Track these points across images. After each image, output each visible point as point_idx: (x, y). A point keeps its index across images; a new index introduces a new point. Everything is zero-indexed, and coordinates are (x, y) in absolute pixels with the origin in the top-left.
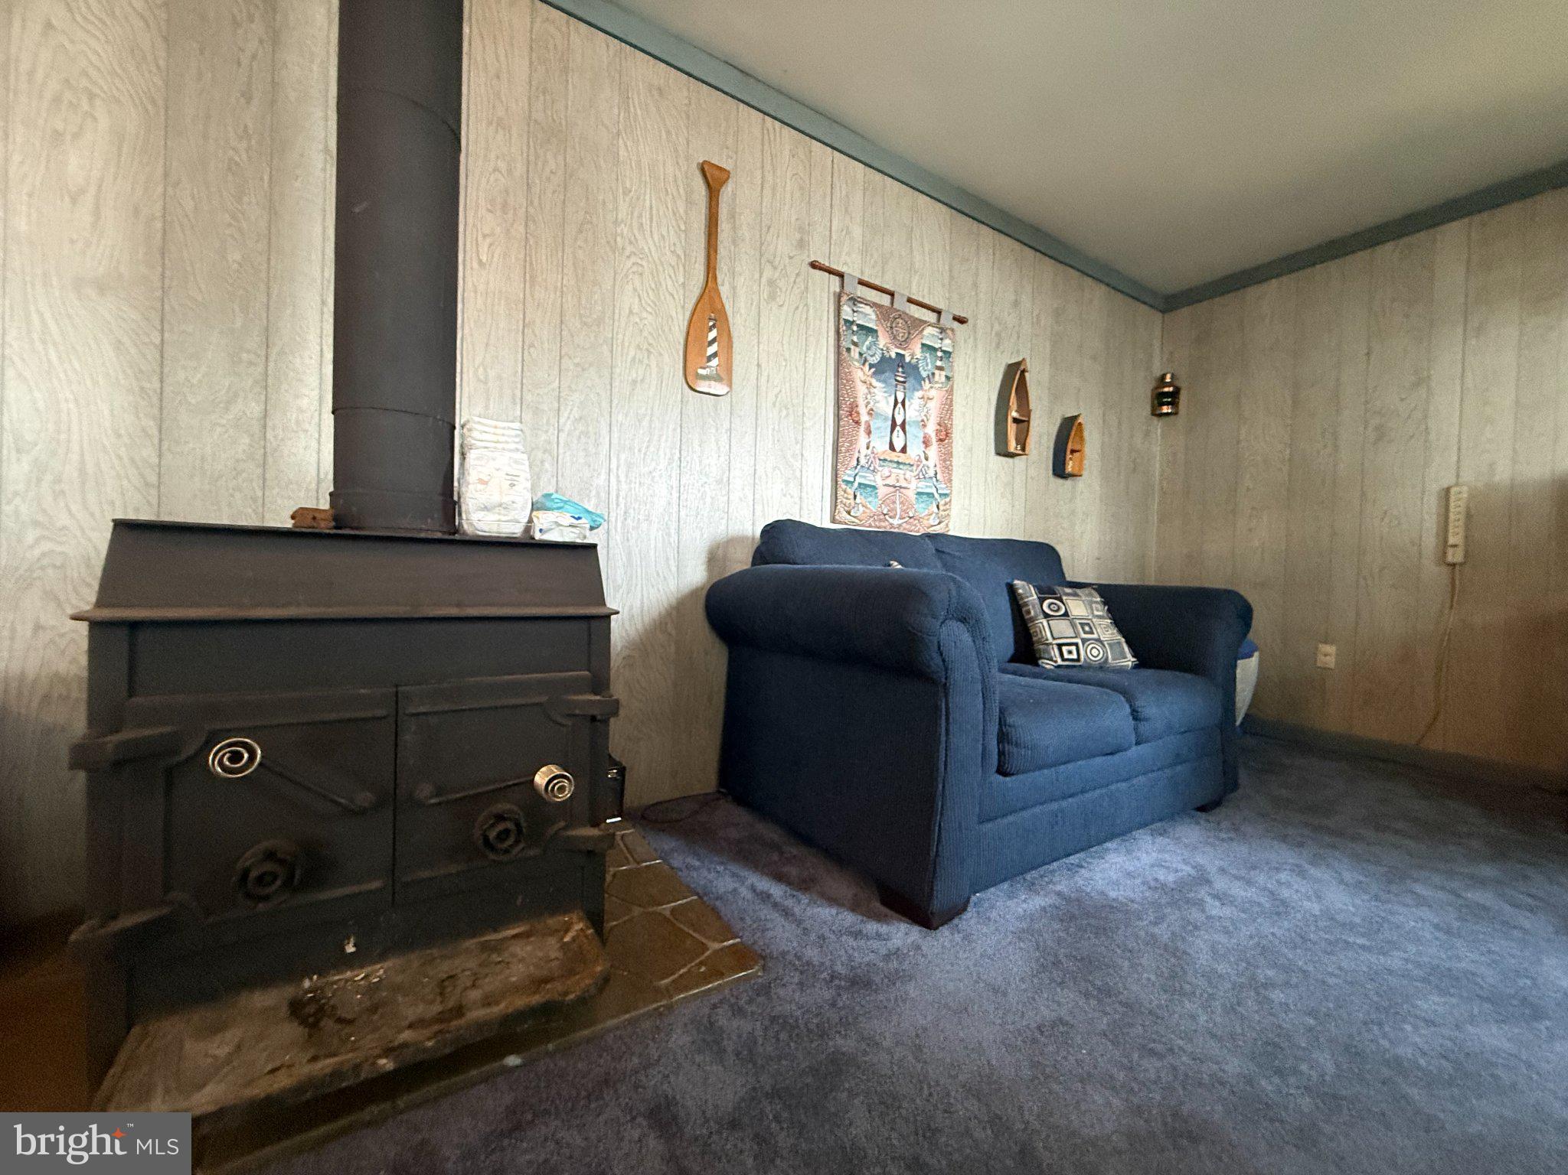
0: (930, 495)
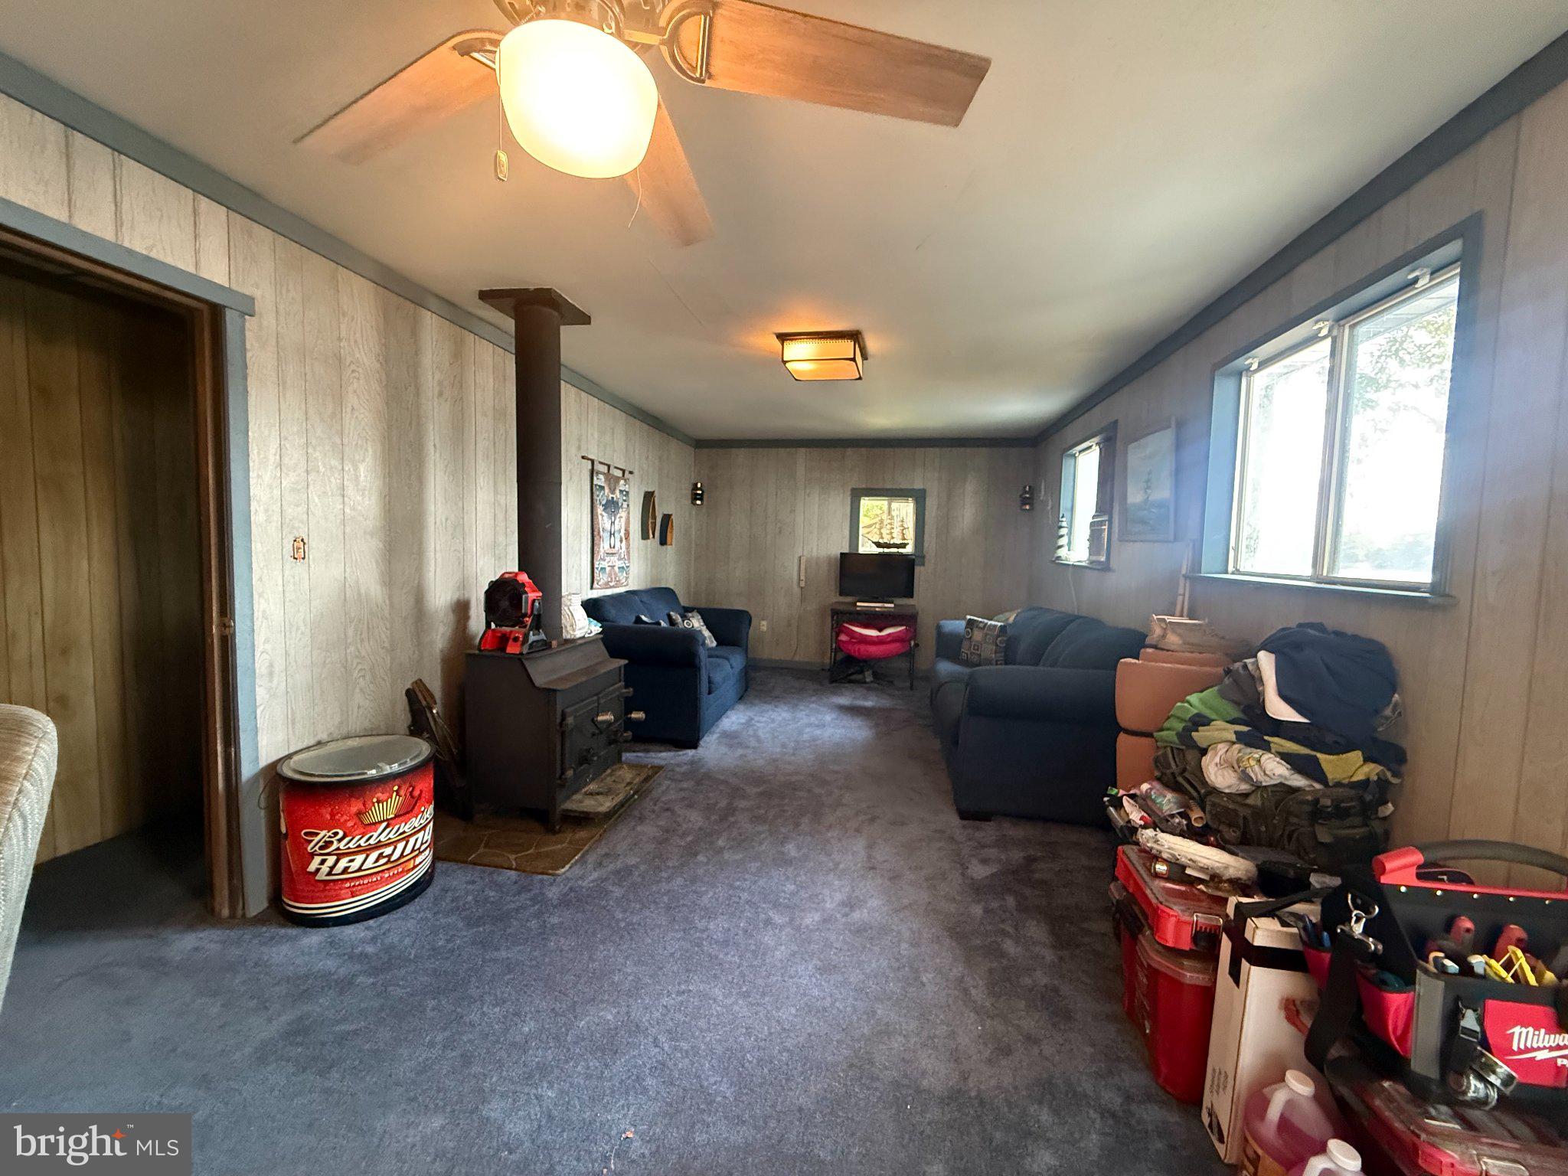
0: (623, 568)
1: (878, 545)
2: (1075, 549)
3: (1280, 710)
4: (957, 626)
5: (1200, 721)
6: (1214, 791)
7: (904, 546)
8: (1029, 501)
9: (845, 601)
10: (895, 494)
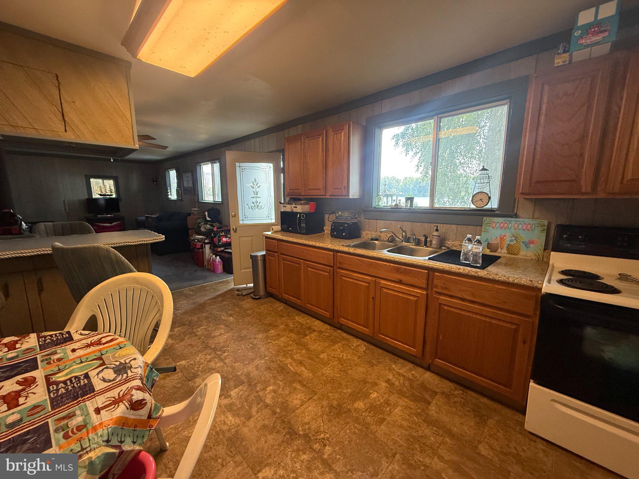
1: (101, 195)
2: (173, 196)
3: (208, 219)
4: (143, 218)
5: (199, 223)
6: (203, 232)
7: (112, 195)
8: (156, 181)
9: (91, 215)
10: (104, 177)
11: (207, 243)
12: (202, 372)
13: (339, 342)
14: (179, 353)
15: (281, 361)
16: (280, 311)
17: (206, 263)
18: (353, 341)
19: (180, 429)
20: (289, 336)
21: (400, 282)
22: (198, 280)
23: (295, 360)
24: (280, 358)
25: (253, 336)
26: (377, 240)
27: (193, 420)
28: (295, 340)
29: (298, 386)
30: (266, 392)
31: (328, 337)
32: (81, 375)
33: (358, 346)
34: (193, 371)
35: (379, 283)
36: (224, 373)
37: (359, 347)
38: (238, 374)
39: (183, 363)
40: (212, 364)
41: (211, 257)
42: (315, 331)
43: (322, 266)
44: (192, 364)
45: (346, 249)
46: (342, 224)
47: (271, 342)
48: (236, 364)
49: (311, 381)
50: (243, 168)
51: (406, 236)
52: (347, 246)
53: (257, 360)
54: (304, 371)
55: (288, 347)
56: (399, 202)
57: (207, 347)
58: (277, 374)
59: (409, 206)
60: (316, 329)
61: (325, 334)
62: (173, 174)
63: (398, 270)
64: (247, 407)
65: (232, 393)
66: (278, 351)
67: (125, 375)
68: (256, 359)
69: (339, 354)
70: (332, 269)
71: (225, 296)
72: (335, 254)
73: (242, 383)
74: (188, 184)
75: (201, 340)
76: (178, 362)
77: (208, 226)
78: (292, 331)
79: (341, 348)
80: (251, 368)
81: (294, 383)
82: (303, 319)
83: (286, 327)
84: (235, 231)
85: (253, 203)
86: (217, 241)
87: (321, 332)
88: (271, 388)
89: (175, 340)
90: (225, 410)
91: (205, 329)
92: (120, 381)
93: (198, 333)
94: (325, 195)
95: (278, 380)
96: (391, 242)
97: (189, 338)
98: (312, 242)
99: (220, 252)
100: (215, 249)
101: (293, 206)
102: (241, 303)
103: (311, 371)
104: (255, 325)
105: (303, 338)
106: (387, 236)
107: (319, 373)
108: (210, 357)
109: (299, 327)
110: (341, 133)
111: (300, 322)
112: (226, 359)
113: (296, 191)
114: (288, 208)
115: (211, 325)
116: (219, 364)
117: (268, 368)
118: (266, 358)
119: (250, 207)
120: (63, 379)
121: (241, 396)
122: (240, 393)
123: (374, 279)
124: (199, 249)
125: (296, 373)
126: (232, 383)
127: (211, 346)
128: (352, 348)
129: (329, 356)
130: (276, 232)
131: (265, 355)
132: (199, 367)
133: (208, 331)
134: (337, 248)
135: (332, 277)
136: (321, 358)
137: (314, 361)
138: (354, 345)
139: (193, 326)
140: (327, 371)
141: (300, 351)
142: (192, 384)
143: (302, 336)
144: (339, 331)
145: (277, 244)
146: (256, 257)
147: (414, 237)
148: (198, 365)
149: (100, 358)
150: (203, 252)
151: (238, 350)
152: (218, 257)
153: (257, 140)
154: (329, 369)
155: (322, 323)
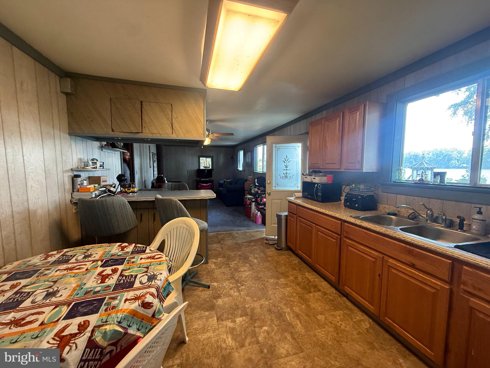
1: (204, 167)
2: (240, 168)
3: (257, 184)
4: (222, 182)
5: (251, 187)
6: (253, 193)
7: (209, 167)
8: (232, 158)
9: (199, 179)
10: (207, 157)
11: (254, 202)
12: (224, 295)
13: (341, 310)
14: (215, 277)
15: (281, 308)
16: (294, 264)
17: (252, 216)
18: (356, 313)
19: (198, 332)
20: (295, 288)
21: (413, 266)
22: (244, 227)
23: (293, 312)
24: (282, 305)
25: (266, 280)
26: (395, 215)
27: (207, 329)
28: (299, 294)
29: (289, 337)
30: (261, 331)
31: (331, 300)
32: (134, 275)
33: (362, 320)
34: (219, 292)
35: (387, 261)
36: (237, 302)
37: (363, 323)
38: (246, 306)
39: (215, 284)
40: (232, 292)
41: (255, 211)
42: (320, 291)
43: (330, 233)
44: (220, 287)
45: (353, 220)
46: (356, 196)
47: (278, 289)
48: (248, 298)
49: (302, 337)
50: (278, 148)
51: (432, 215)
52: (355, 218)
53: (263, 300)
54: (298, 325)
55: (291, 298)
56: (426, 177)
57: (233, 278)
58: (275, 318)
59: (439, 182)
60: (322, 289)
61: (329, 297)
62: (241, 153)
63: (410, 252)
64: (243, 337)
65: (237, 320)
66: (282, 299)
67: (150, 283)
68: (263, 298)
69: (338, 322)
70: (339, 237)
71: (257, 242)
72: (343, 223)
73: (247, 315)
74: (249, 160)
75: (231, 271)
76: (213, 282)
77: (256, 189)
78: (298, 284)
79: (342, 317)
80: (256, 305)
81: (286, 332)
82: (312, 277)
83: (295, 279)
84: (269, 194)
85: (284, 174)
86: (260, 200)
87: (325, 294)
88: (266, 328)
89: (216, 266)
90: (229, 331)
91: (236, 263)
92: (146, 286)
93: (231, 266)
94: (340, 169)
95: (273, 324)
96: (413, 219)
97: (224, 268)
98: (322, 210)
99: (261, 208)
100: (258, 206)
101: (312, 177)
102: (266, 250)
103: (305, 328)
104: (271, 271)
105: (307, 294)
106: (408, 212)
107: (312, 333)
108: (232, 285)
109: (306, 282)
110: (357, 113)
111: (308, 279)
112: (241, 291)
113: (315, 165)
114: (309, 179)
115: (241, 262)
116: (236, 293)
117: (270, 311)
118: (270, 301)
119: (281, 177)
120: (127, 274)
121: (243, 325)
122: (243, 323)
123: (381, 256)
124: (248, 205)
125: (290, 324)
126: (239, 312)
127: (236, 278)
128: (354, 320)
129: (326, 319)
130: (297, 198)
131: (270, 298)
132: (223, 291)
133: (238, 266)
134: (344, 218)
135: (338, 244)
136: (318, 318)
137: (311, 320)
138: (357, 319)
139: (230, 260)
140: (320, 334)
141: (300, 305)
142: (215, 302)
143: (306, 291)
144: (345, 298)
145: (296, 208)
146: (281, 216)
147: (444, 217)
148: (223, 289)
149: (147, 268)
150: (251, 207)
151: (253, 287)
152: (259, 212)
153: (292, 126)
154: (323, 333)
155: (329, 286)
